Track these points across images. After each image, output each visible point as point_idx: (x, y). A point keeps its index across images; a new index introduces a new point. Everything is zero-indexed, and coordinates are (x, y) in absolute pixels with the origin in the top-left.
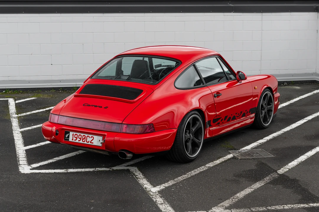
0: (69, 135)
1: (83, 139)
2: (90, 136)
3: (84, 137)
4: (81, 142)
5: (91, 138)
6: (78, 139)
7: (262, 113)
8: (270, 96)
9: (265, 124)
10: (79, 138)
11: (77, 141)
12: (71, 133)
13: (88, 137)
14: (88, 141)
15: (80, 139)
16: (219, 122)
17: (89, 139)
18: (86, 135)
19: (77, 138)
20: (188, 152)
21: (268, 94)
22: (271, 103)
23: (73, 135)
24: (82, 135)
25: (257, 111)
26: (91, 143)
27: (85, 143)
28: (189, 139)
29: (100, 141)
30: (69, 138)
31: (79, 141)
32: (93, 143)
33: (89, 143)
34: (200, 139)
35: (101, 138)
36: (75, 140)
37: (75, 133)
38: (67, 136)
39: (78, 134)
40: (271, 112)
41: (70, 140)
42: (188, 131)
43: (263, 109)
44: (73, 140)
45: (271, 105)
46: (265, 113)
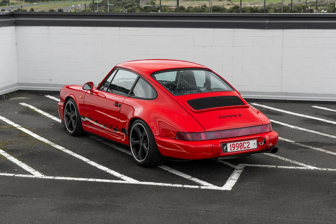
0: (227, 147)
3: (241, 144)
11: (235, 150)
13: (245, 144)
14: (245, 147)
15: (238, 148)
18: (243, 142)
19: (235, 147)
26: (248, 148)
27: (243, 149)
29: (255, 144)
30: (227, 150)
38: (225, 148)
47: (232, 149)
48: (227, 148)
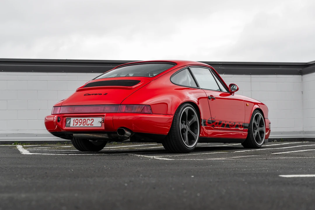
0: (70, 121)
1: (83, 123)
2: (90, 119)
3: (84, 121)
4: (82, 125)
5: (91, 120)
6: (79, 124)
7: (254, 132)
8: (261, 118)
9: (258, 143)
10: (80, 122)
11: (78, 126)
12: (72, 119)
13: (88, 120)
14: (88, 124)
15: (80, 124)
16: (214, 125)
17: (89, 122)
18: (86, 119)
19: (77, 123)
20: (185, 141)
21: (259, 115)
22: (262, 126)
23: (74, 120)
24: (83, 119)
25: (250, 128)
26: (91, 125)
27: (86, 126)
28: (186, 129)
29: (99, 122)
30: (70, 124)
31: (79, 125)
32: (93, 125)
33: (89, 126)
34: (196, 132)
35: (100, 119)
36: (76, 125)
37: (75, 119)
38: (68, 123)
39: (79, 119)
40: (263, 134)
41: (71, 125)
42: (185, 122)
43: (255, 128)
44: (74, 125)
45: (262, 127)
46: (258, 133)
47: (75, 124)
48: (70, 123)
